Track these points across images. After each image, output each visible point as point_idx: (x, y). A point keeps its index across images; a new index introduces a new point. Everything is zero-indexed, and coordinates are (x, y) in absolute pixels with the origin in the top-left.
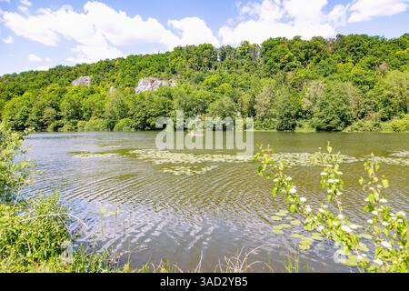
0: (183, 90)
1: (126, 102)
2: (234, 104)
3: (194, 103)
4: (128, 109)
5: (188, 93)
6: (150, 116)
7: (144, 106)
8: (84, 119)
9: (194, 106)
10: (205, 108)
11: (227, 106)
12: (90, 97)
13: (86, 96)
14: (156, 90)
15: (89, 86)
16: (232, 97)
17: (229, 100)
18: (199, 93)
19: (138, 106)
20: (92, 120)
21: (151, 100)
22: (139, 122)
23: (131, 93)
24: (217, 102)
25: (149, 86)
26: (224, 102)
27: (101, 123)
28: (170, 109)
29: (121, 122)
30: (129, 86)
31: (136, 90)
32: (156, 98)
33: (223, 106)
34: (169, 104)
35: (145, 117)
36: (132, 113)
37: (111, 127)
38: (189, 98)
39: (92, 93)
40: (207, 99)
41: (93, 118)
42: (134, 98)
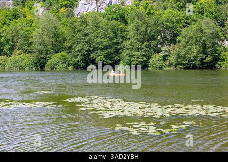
0: (141, 9)
1: (62, 29)
2: (219, 29)
3: (159, 28)
4: (65, 39)
5: (150, 14)
6: (96, 48)
7: (86, 35)
8: (5, 54)
9: (159, 33)
10: (176, 35)
11: (208, 31)
12: (12, 23)
13: (8, 21)
14: (103, 11)
15: (11, 7)
16: (216, 18)
17: (212, 23)
18: (166, 14)
19: (79, 35)
20: (16, 56)
21: (97, 26)
22: (79, 58)
23: (68, 16)
24: (193, 27)
25: (94, 5)
26: (204, 26)
27: (27, 59)
28: (123, 37)
29: (55, 58)
30: (66, 6)
31: (76, 11)
32: (103, 22)
33: (202, 32)
34: (122, 31)
35: (89, 51)
36: (69, 44)
37: (40, 65)
38: (151, 21)
39: (16, 17)
40: (178, 22)
41: (17, 52)
42: (73, 23)
